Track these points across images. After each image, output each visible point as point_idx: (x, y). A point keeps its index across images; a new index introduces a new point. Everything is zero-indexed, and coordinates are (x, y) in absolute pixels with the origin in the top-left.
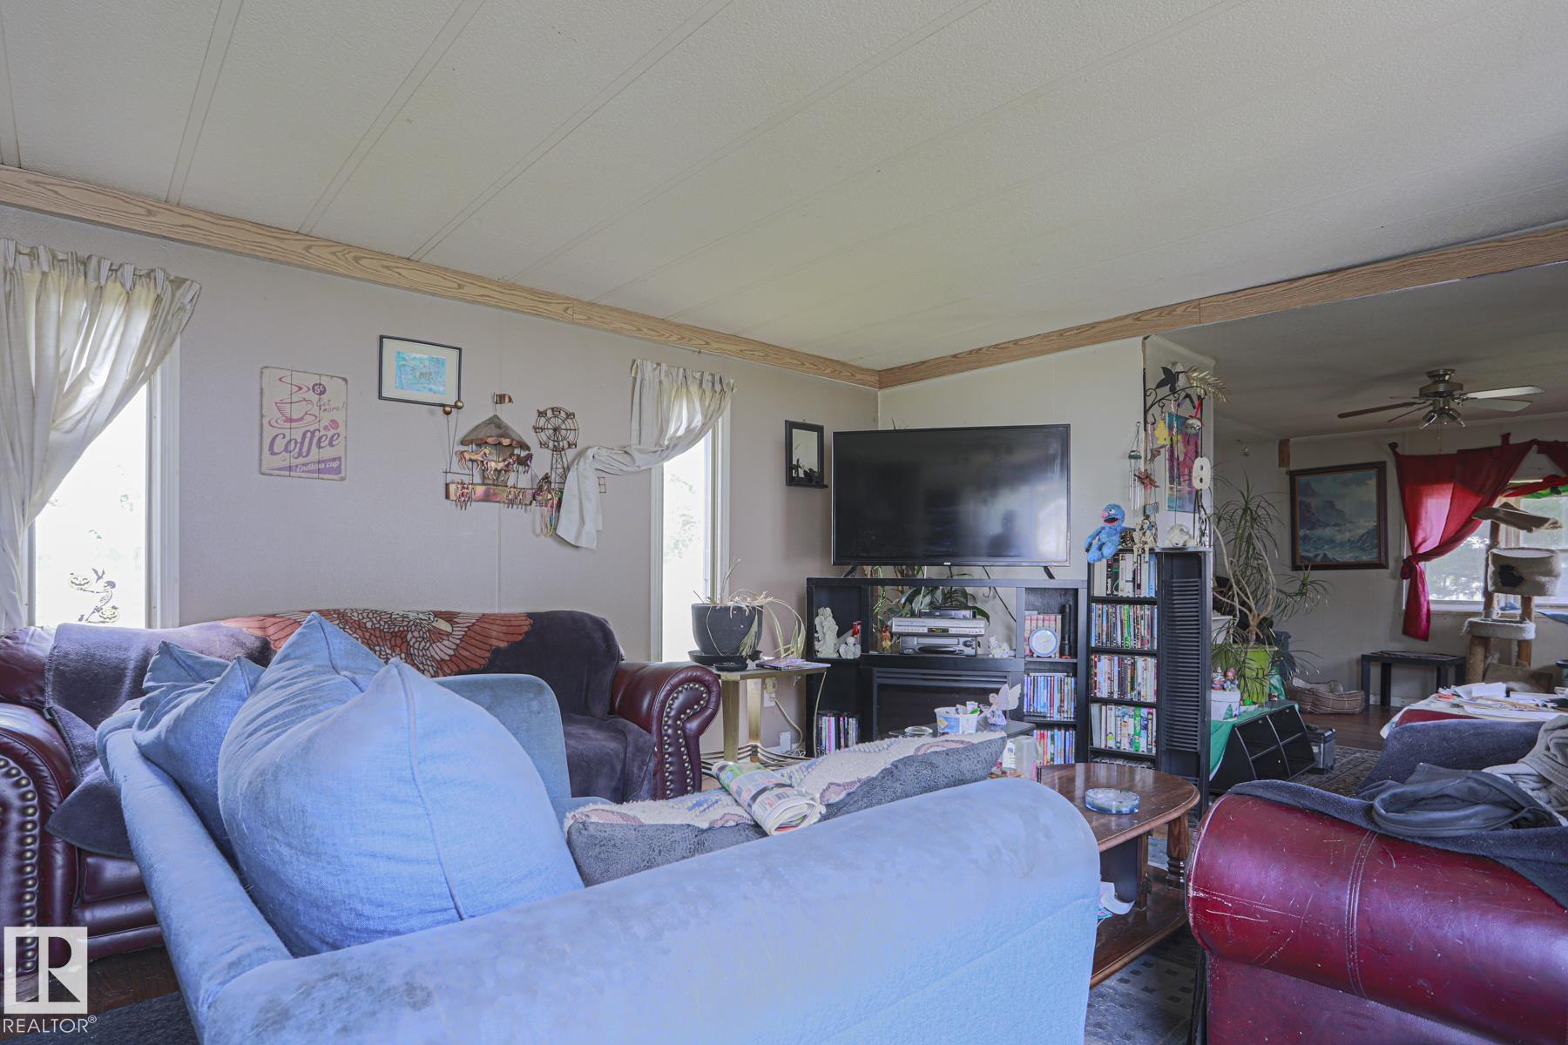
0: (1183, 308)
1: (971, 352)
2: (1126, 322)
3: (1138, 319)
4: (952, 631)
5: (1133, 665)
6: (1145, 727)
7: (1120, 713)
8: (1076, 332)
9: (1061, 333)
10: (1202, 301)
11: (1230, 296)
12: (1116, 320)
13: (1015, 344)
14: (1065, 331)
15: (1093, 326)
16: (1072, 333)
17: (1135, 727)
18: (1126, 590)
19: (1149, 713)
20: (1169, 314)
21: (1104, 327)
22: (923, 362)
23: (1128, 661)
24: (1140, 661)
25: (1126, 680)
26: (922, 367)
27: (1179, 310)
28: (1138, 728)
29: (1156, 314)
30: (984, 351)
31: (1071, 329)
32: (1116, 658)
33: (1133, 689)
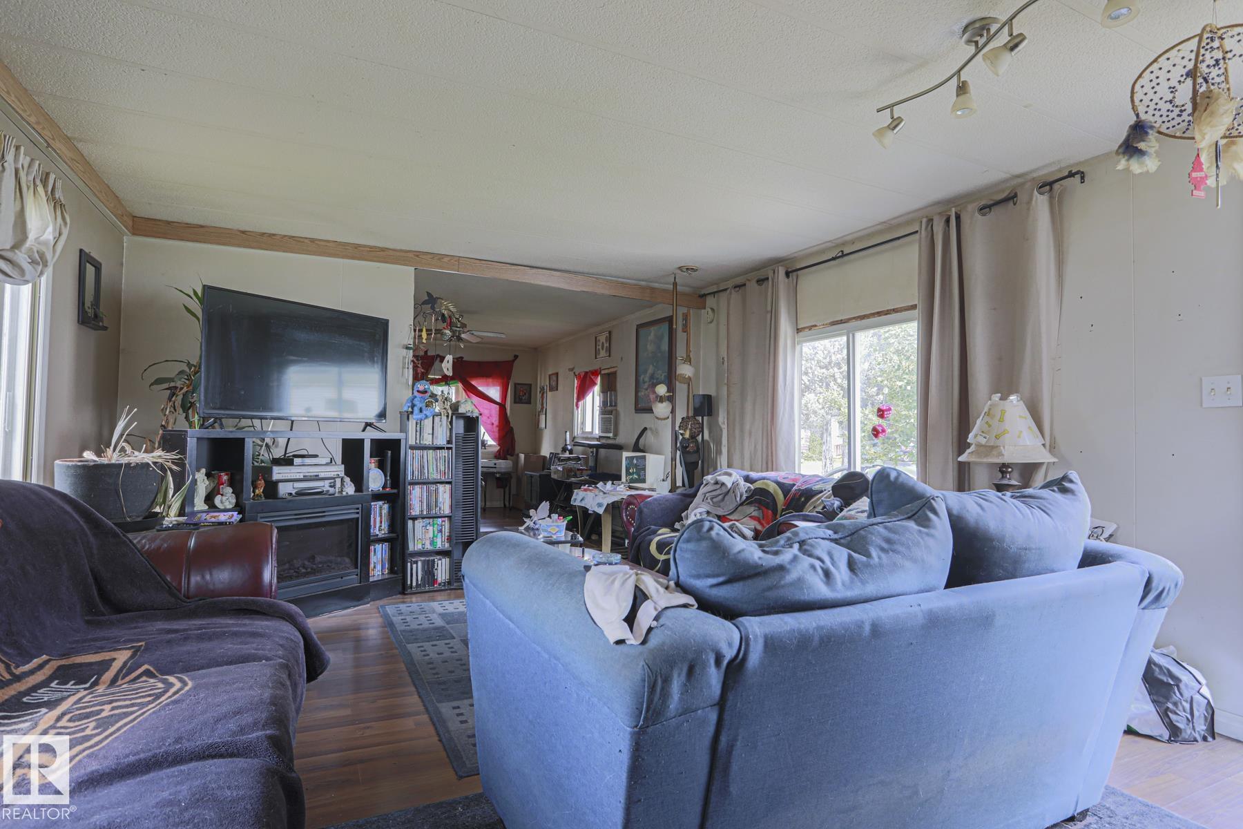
0: (448, 259)
1: (263, 234)
2: (411, 255)
3: (417, 256)
4: (322, 475)
5: (437, 490)
6: (441, 531)
7: (424, 524)
8: (369, 249)
9: (357, 246)
10: (460, 259)
11: (478, 261)
12: (401, 251)
13: (311, 242)
14: (360, 246)
15: (383, 250)
16: (366, 249)
17: (434, 532)
18: (427, 440)
19: (442, 521)
20: (439, 259)
21: (391, 253)
22: (202, 227)
23: (433, 487)
24: (441, 488)
25: (432, 502)
26: (202, 229)
27: (446, 259)
28: (436, 532)
29: (430, 256)
30: (278, 237)
31: (365, 246)
32: (425, 486)
33: (436, 506)
